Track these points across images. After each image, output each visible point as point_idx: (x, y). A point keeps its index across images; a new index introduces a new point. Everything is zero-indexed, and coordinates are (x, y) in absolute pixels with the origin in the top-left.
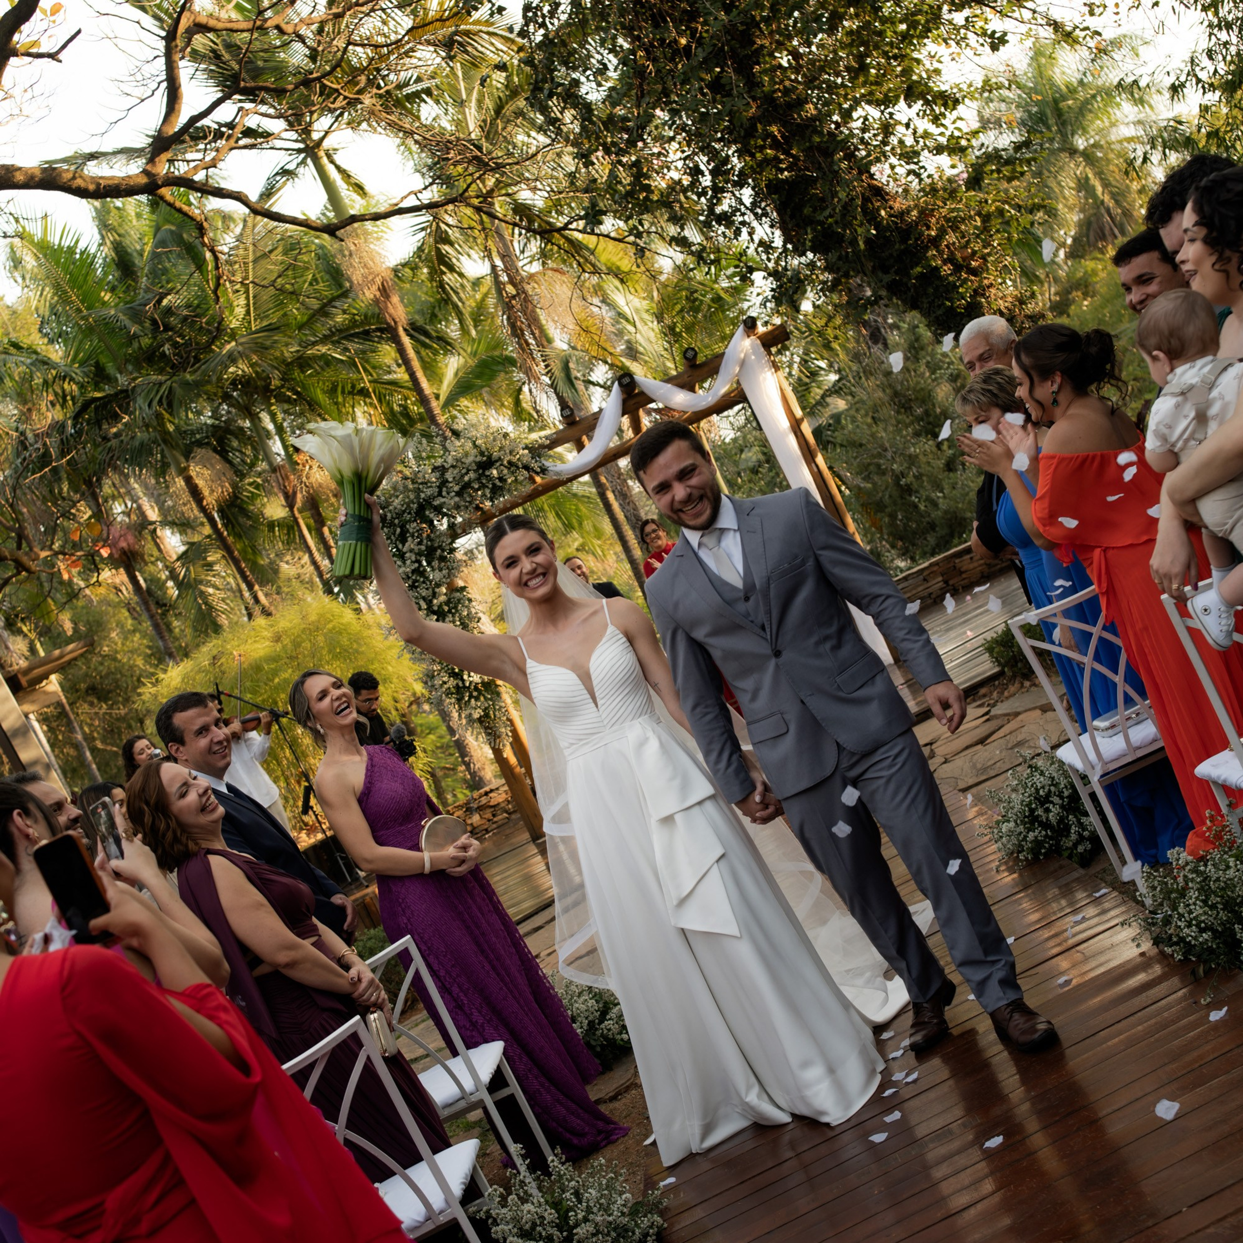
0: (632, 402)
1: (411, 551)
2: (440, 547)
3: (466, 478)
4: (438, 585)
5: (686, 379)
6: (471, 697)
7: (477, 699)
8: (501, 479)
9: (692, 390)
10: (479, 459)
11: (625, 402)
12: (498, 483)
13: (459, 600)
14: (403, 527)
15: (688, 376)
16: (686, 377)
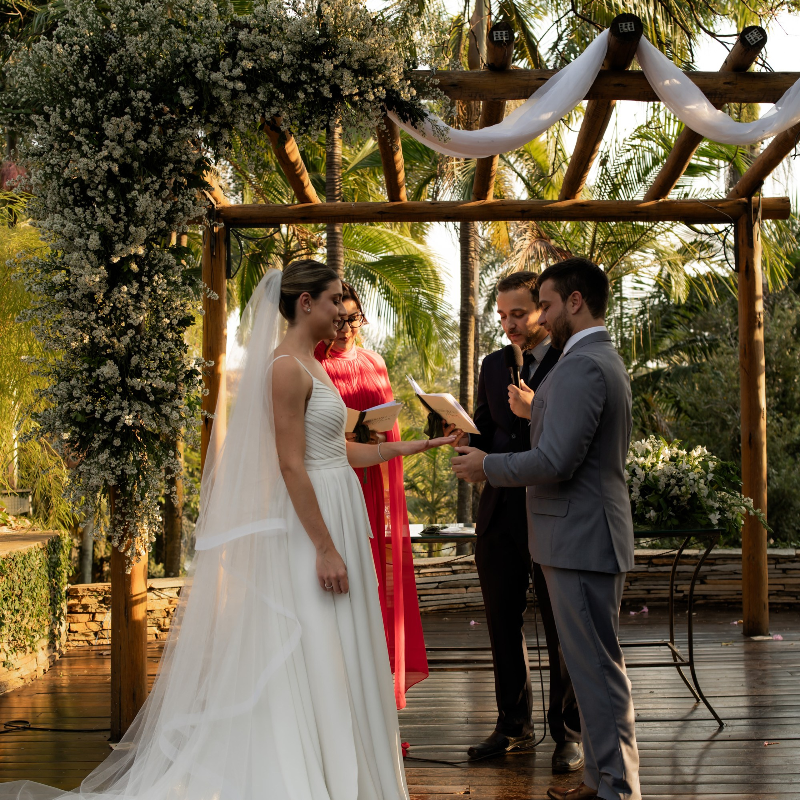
0: (616, 81)
1: (120, 140)
2: (177, 161)
3: (274, 55)
4: (142, 221)
5: (721, 84)
6: (106, 444)
7: (117, 453)
8: (336, 90)
11: (602, 76)
12: (327, 92)
13: (167, 267)
14: (124, 90)
15: (725, 83)
16: (721, 82)
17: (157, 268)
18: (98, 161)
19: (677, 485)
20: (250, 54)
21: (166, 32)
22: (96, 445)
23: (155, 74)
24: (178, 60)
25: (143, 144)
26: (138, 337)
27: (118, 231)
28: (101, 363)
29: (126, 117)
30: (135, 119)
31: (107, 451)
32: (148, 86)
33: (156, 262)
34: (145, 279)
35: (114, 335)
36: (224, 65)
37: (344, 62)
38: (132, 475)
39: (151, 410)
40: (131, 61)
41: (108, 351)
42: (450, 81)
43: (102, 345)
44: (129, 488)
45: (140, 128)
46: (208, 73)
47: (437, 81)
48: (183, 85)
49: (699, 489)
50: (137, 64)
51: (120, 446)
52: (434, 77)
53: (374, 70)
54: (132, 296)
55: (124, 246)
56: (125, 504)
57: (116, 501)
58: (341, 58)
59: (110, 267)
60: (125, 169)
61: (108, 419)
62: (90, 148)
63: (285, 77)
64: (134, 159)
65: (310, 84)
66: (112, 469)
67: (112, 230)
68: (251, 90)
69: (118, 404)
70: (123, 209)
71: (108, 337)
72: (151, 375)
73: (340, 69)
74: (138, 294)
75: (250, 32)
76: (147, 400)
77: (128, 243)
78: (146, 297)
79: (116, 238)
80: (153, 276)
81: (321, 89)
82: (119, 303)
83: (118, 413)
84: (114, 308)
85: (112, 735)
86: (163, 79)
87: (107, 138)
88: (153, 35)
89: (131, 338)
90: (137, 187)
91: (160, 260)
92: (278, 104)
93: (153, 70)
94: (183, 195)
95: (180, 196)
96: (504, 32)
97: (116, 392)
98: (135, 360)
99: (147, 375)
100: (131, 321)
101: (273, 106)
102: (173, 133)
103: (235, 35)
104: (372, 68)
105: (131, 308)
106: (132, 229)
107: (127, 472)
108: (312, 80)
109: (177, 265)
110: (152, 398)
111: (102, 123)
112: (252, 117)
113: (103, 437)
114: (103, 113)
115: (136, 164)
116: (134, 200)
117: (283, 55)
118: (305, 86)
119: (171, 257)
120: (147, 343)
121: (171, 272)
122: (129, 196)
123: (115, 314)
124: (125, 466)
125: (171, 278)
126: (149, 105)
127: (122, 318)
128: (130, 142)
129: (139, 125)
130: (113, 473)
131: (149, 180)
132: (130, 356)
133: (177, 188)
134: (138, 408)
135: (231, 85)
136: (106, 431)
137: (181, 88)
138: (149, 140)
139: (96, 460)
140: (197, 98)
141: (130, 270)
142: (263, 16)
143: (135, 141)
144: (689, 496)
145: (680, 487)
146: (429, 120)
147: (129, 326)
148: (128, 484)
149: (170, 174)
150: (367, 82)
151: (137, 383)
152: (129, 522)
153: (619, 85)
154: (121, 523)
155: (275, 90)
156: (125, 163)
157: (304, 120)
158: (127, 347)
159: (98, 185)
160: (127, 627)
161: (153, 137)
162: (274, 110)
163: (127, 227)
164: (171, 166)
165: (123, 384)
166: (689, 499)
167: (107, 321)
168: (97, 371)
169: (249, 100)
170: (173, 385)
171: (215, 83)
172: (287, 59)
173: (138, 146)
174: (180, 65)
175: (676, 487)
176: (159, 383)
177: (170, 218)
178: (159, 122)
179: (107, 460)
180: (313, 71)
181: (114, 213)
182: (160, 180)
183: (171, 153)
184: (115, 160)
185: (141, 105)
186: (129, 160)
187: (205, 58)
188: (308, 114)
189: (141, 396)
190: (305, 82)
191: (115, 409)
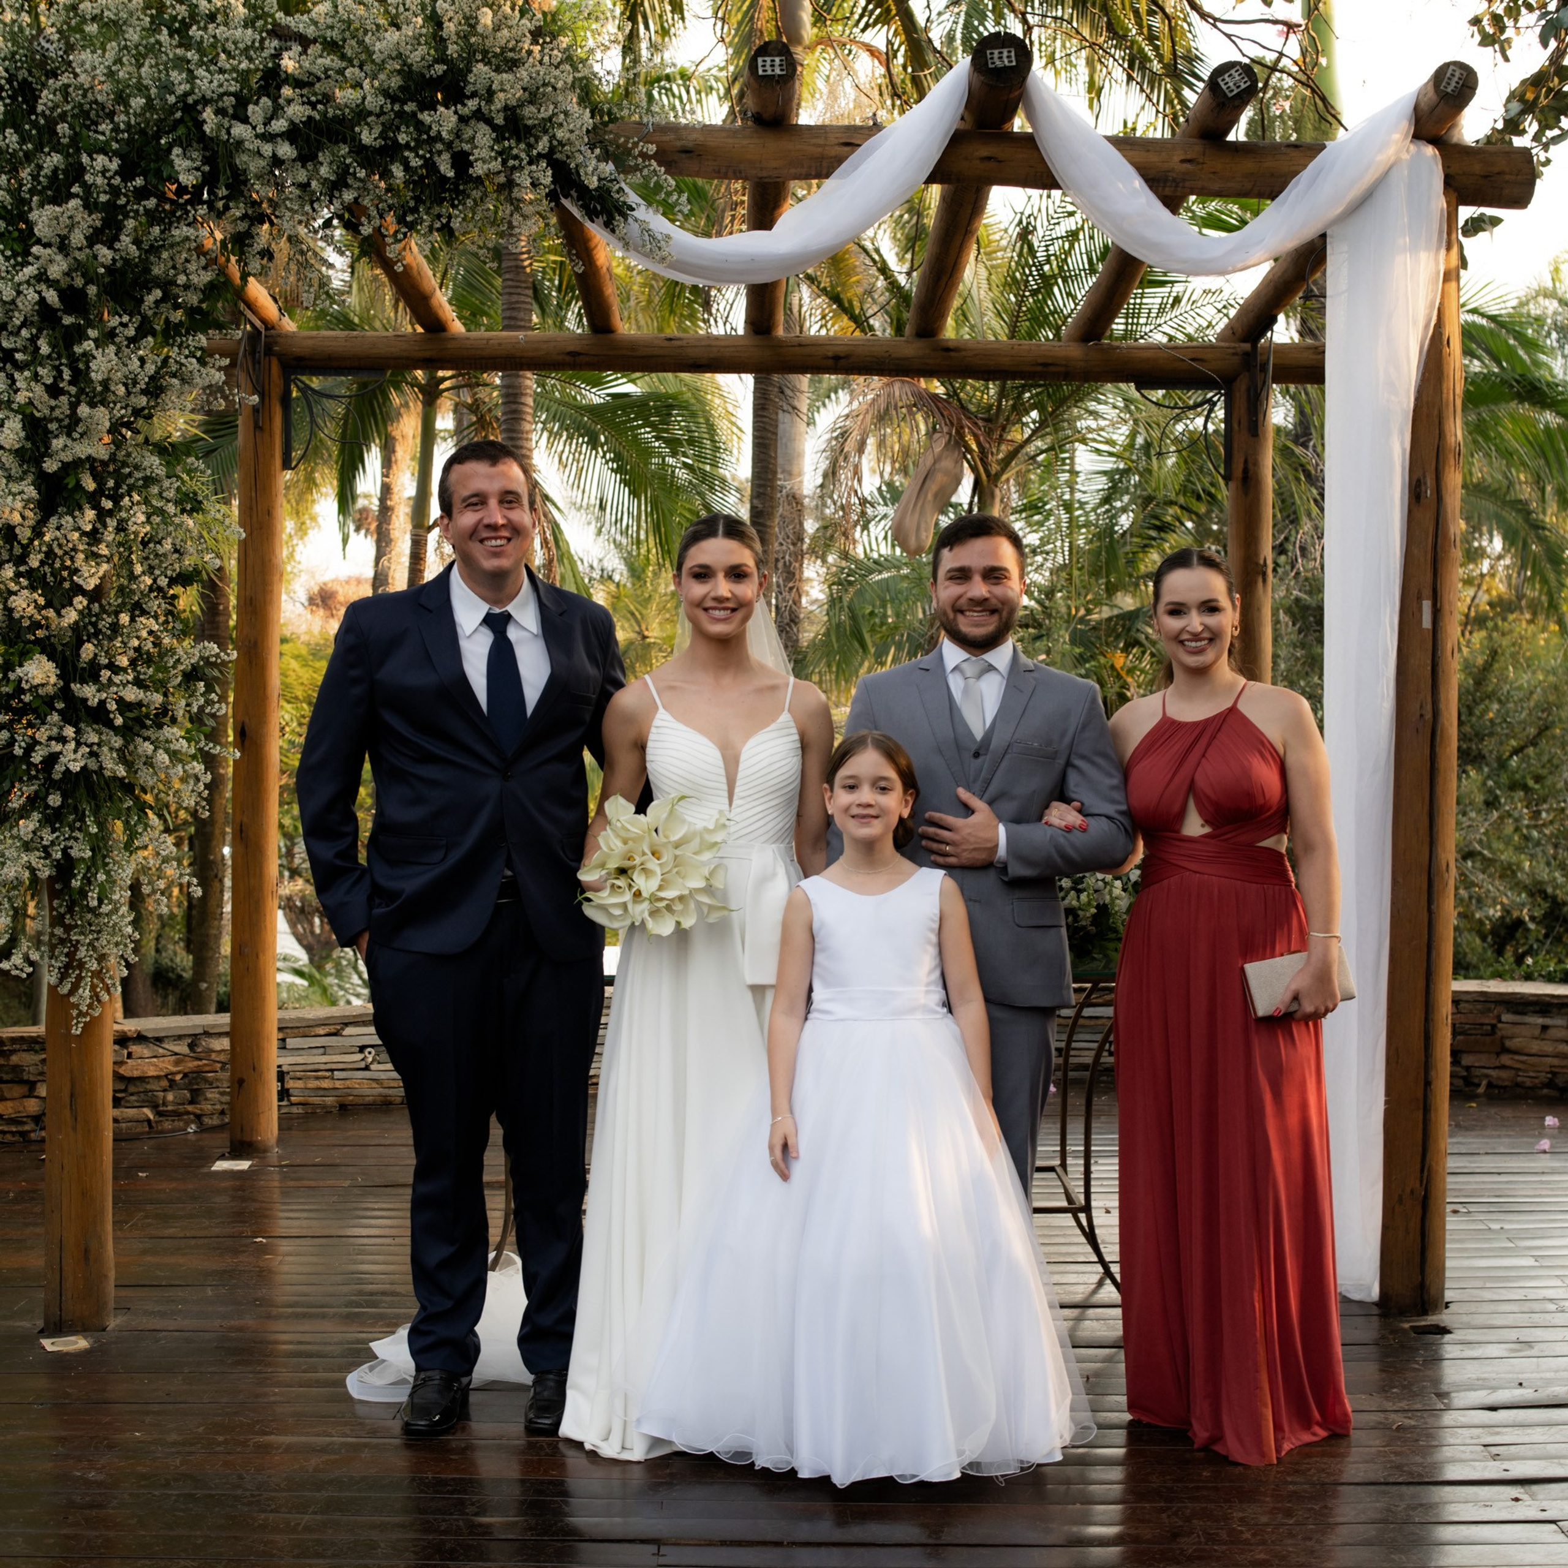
0: (984, 151)
1: (63, 246)
2: (167, 285)
3: (349, 96)
4: (101, 397)
5: (1175, 162)
6: (34, 802)
7: (53, 819)
8: (462, 161)
9: (1173, 204)
10: (417, 56)
11: (957, 140)
12: (446, 168)
13: (149, 481)
14: (73, 148)
15: (1183, 161)
16: (1176, 159)
17: (132, 481)
18: (19, 284)
19: (1072, 888)
20: (305, 91)
21: (152, 40)
22: (16, 802)
23: (128, 124)
24: (172, 99)
25: (105, 254)
26: (96, 607)
27: (57, 413)
28: (24, 656)
29: (73, 203)
30: (89, 206)
31: (36, 816)
32: (115, 146)
33: (127, 470)
34: (108, 504)
35: (49, 604)
36: (256, 112)
37: (479, 110)
38: (83, 859)
39: (117, 742)
40: (84, 96)
41: (40, 633)
42: (679, 144)
43: (26, 623)
44: (76, 883)
45: (98, 224)
46: (227, 125)
47: (652, 148)
48: (181, 146)
49: (1113, 899)
50: (96, 102)
51: (60, 807)
52: (646, 139)
53: (535, 126)
54: (84, 534)
55: (69, 442)
56: (70, 910)
57: (56, 903)
58: (472, 104)
59: (43, 480)
60: (72, 298)
61: (37, 758)
62: (7, 259)
63: (367, 137)
64: (89, 281)
65: (414, 150)
66: (45, 849)
67: (47, 412)
68: (307, 157)
69: (55, 730)
70: (67, 374)
71: (39, 607)
72: (117, 679)
73: (473, 122)
74: (95, 530)
75: (304, 52)
76: (109, 724)
77: (76, 435)
78: (109, 535)
79: (53, 426)
80: (122, 497)
81: (436, 158)
82: (60, 546)
83: (57, 747)
84: (50, 554)
85: (47, 1322)
86: (143, 132)
87: (39, 242)
88: (126, 47)
89: (80, 612)
90: (92, 333)
91: (137, 467)
92: (357, 184)
93: (123, 117)
94: (180, 347)
95: (176, 349)
96: (777, 59)
97: (54, 709)
98: (88, 650)
99: (110, 679)
100: (80, 581)
101: (348, 186)
102: (162, 232)
103: (277, 56)
104: (530, 122)
105: (81, 556)
106: (84, 410)
107: (74, 853)
108: (419, 143)
109: (169, 477)
110: (119, 721)
111: (31, 210)
112: (307, 208)
113: (30, 789)
114: (32, 192)
115: (92, 290)
116: (88, 356)
117: (364, 98)
118: (406, 154)
119: (155, 460)
120: (110, 620)
121: (155, 490)
122: (78, 350)
123: (51, 566)
124: (71, 843)
125: (154, 502)
126: (117, 181)
127: (65, 574)
128: (80, 249)
129: (96, 219)
130: (48, 855)
131: (115, 321)
132: (80, 643)
133: (171, 333)
134: (93, 738)
135: (267, 149)
136: (36, 777)
137: (177, 151)
138: (117, 245)
139: (15, 831)
140: (207, 168)
141: (79, 486)
142: (329, 21)
143: (91, 246)
144: (1093, 911)
145: (1079, 892)
146: (636, 220)
147: (79, 590)
148: (75, 876)
149: (157, 307)
150: (520, 150)
151: (89, 692)
152: (78, 942)
153: (989, 158)
154: (62, 942)
155: (348, 161)
156: (71, 287)
157: (405, 215)
158: (75, 627)
159: (20, 328)
160: (74, 1129)
161: (125, 240)
162: (348, 196)
163: (74, 406)
164: (158, 293)
165: (65, 693)
166: (1094, 916)
167: (35, 579)
168: (19, 670)
169: (302, 176)
170: (158, 698)
171: (239, 143)
172: (373, 102)
173: (95, 257)
174: (173, 108)
175: (1073, 893)
176: (132, 694)
177: (155, 389)
178: (137, 211)
179: (34, 832)
180: (421, 126)
181: (49, 381)
182: (137, 319)
183: (157, 271)
184: (52, 284)
185: (100, 180)
186: (79, 282)
187: (221, 96)
188: (412, 204)
189: (99, 715)
190: (407, 146)
191: (50, 738)
